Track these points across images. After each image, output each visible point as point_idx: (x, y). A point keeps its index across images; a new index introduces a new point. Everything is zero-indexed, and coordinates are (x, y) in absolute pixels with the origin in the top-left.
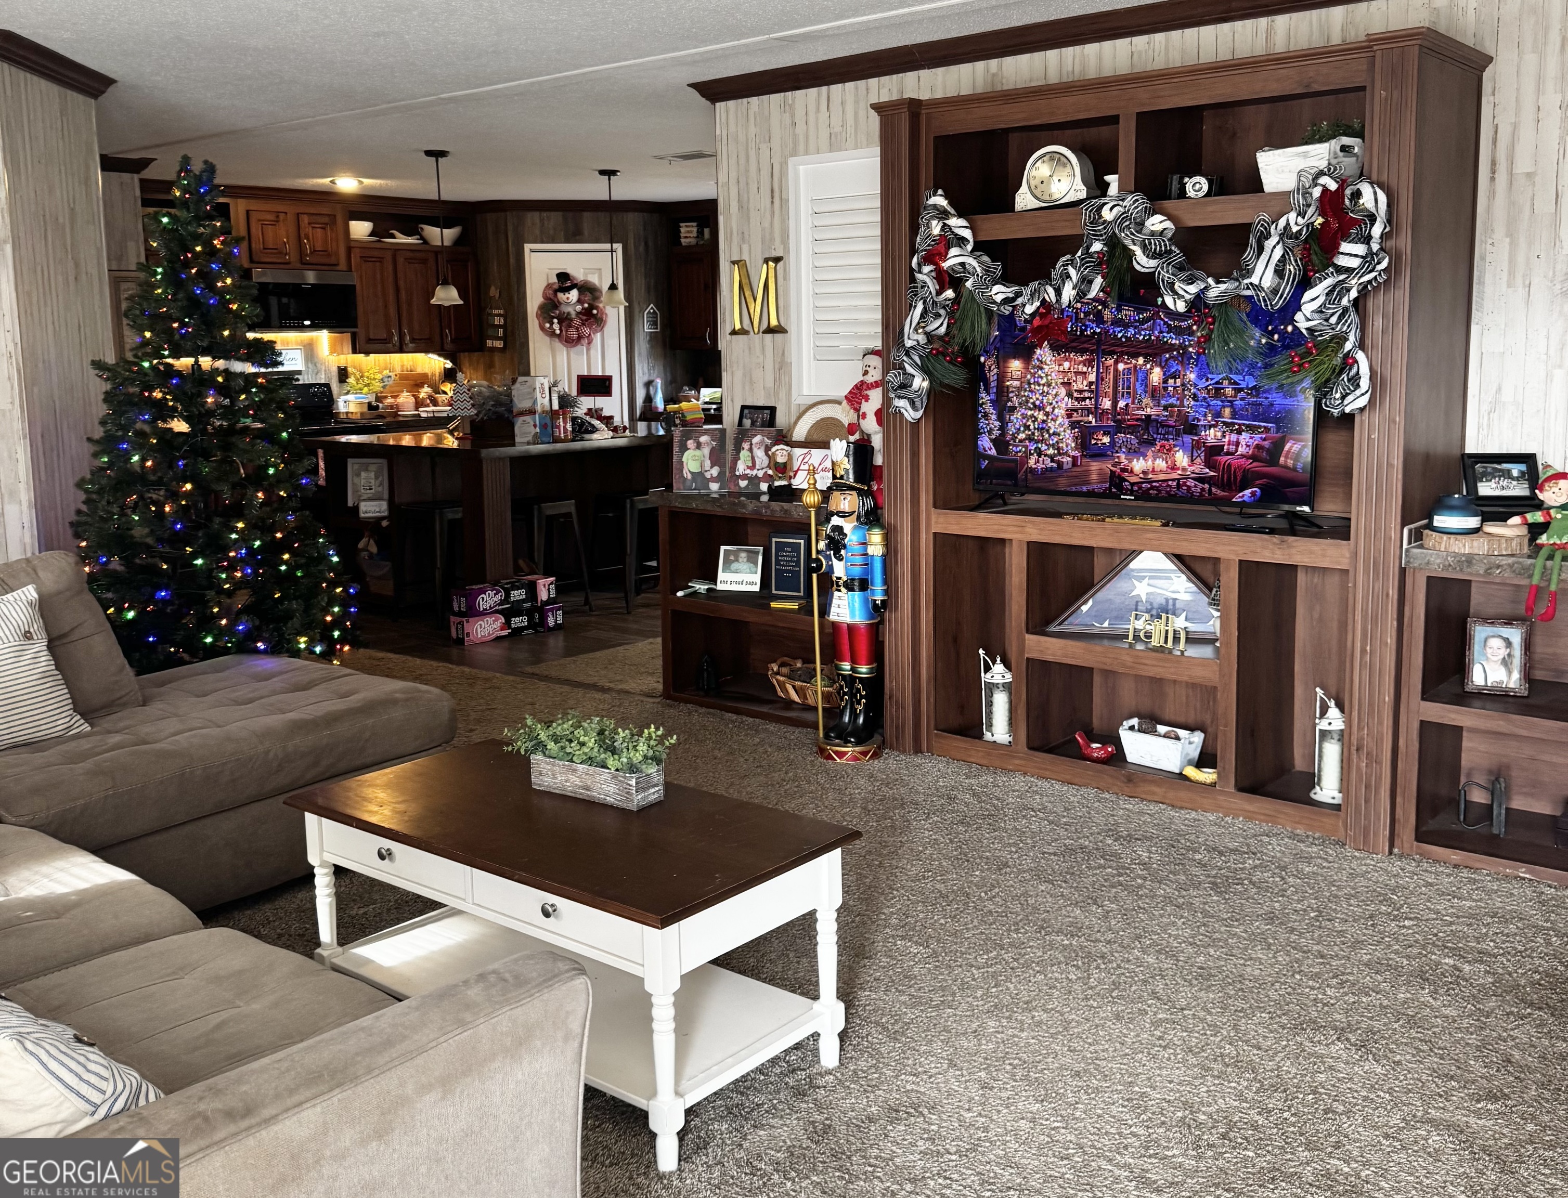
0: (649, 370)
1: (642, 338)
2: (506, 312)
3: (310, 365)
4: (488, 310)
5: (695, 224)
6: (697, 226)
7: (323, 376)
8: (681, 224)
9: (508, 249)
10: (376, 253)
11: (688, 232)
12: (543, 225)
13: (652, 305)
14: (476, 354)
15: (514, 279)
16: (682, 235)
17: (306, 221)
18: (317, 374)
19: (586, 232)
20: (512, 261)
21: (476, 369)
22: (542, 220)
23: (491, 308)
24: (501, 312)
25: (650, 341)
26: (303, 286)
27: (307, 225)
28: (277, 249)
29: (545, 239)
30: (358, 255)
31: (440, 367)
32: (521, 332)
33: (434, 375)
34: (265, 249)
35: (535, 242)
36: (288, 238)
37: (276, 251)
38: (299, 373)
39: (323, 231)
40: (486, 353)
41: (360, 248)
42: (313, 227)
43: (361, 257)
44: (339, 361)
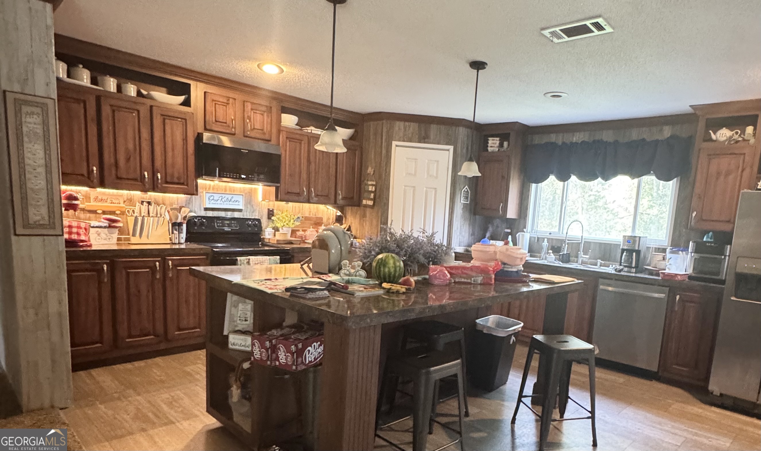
0: (461, 226)
1: (459, 206)
2: (377, 183)
3: (249, 206)
4: (366, 182)
5: (498, 139)
6: (500, 140)
7: (257, 214)
8: (490, 139)
9: (382, 143)
10: (297, 137)
11: (493, 143)
12: (405, 130)
13: (466, 187)
14: (356, 208)
15: (383, 164)
16: (489, 145)
17: (250, 108)
18: (253, 212)
19: (432, 137)
20: (384, 152)
21: (355, 217)
22: (405, 128)
23: (368, 180)
24: (374, 183)
25: (463, 208)
26: (242, 150)
27: (250, 110)
28: (226, 123)
29: (406, 139)
30: (285, 136)
31: (333, 214)
32: (385, 197)
33: (328, 219)
34: (216, 121)
35: (399, 141)
36: (235, 116)
37: (225, 124)
38: (240, 210)
39: (262, 116)
40: (362, 208)
41: (287, 132)
42: (254, 112)
43: (287, 138)
44: (269, 205)
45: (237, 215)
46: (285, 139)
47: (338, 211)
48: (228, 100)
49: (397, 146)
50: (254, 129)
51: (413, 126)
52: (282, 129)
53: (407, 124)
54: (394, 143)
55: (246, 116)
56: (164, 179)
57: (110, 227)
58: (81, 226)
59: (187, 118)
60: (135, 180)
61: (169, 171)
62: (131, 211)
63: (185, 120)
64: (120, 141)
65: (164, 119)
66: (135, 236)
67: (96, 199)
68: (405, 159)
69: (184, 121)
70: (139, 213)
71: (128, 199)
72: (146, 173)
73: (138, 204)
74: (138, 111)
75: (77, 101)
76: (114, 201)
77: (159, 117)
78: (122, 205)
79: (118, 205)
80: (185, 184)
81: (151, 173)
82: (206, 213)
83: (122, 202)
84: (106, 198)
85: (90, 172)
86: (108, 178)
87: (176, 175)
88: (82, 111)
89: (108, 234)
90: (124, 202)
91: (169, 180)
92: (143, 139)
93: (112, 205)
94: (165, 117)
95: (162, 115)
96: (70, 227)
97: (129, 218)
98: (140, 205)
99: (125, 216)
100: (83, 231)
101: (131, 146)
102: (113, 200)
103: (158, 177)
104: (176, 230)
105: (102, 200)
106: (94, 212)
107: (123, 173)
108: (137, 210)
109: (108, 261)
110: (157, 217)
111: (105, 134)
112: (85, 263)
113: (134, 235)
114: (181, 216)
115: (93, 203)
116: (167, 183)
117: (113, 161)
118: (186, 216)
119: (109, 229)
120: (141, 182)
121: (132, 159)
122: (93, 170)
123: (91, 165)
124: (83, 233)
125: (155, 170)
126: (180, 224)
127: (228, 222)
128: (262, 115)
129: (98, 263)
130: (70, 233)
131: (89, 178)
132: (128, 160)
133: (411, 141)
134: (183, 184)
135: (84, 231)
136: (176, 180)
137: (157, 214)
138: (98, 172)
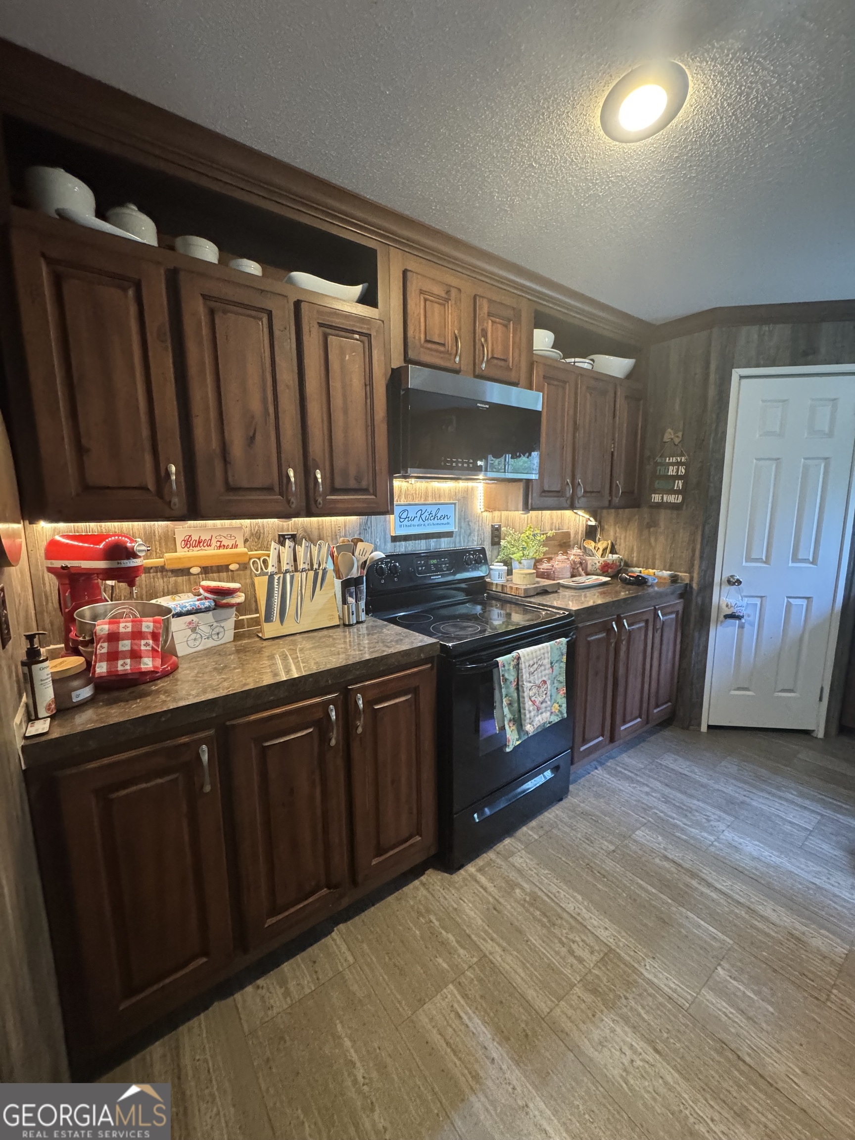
2: (689, 459)
3: (463, 524)
4: (658, 459)
7: (475, 538)
9: (706, 378)
10: (559, 375)
12: (761, 342)
14: (632, 510)
17: (485, 311)
18: (472, 537)
20: (712, 393)
22: (761, 337)
23: (666, 456)
24: (682, 459)
26: (479, 405)
27: (486, 316)
28: (443, 345)
29: (762, 362)
30: (541, 374)
31: (583, 524)
32: (712, 485)
33: (576, 533)
34: (427, 341)
35: (748, 365)
36: (460, 330)
37: (442, 349)
38: (449, 534)
39: (504, 328)
40: (645, 510)
41: (545, 364)
42: (492, 321)
43: (545, 377)
44: (493, 518)
45: (444, 544)
46: (541, 379)
47: (592, 519)
48: (448, 292)
49: (741, 377)
50: (493, 358)
51: (780, 333)
52: (535, 358)
53: (765, 328)
54: (736, 373)
55: (478, 331)
56: (328, 481)
57: (218, 606)
58: (144, 629)
59: (373, 334)
60: (269, 489)
61: (339, 463)
62: (260, 564)
63: (369, 336)
64: (231, 390)
65: (325, 337)
66: (272, 621)
67: (187, 542)
68: (761, 402)
69: (365, 339)
70: (276, 565)
71: (252, 534)
72: (291, 473)
73: (273, 545)
74: (270, 314)
75: (120, 280)
76: (225, 542)
77: (315, 329)
78: (241, 549)
79: (234, 550)
80: (371, 491)
81: (301, 468)
82: (395, 547)
83: (240, 542)
84: (208, 538)
85: (162, 478)
86: (207, 493)
87: (352, 471)
88: (133, 309)
89: (215, 624)
90: (246, 541)
91: (338, 483)
92: (281, 387)
93: (222, 551)
94: (328, 331)
95: (321, 325)
96: (113, 637)
97: (257, 580)
98: (277, 546)
99: (248, 572)
100: (147, 645)
101: (256, 406)
102: (223, 539)
103: (316, 478)
104: (351, 596)
105: (199, 542)
106: (184, 572)
107: (240, 477)
108: (272, 561)
109: (212, 732)
110: (312, 569)
111: (193, 369)
112: (147, 755)
113: (268, 618)
114: (358, 561)
115: (182, 552)
116: (334, 490)
117: (215, 445)
118: (365, 562)
119: (218, 611)
120: (281, 494)
121: (258, 437)
122: (168, 474)
123: (162, 458)
124: (149, 648)
125: (310, 463)
126: (357, 582)
127: (435, 561)
128: (506, 326)
129: (184, 744)
130: (113, 656)
131: (160, 493)
132: (251, 440)
133: (773, 364)
134: (365, 491)
135: (151, 642)
136: (352, 484)
137: (312, 565)
138: (182, 479)
